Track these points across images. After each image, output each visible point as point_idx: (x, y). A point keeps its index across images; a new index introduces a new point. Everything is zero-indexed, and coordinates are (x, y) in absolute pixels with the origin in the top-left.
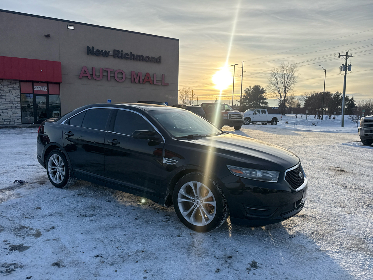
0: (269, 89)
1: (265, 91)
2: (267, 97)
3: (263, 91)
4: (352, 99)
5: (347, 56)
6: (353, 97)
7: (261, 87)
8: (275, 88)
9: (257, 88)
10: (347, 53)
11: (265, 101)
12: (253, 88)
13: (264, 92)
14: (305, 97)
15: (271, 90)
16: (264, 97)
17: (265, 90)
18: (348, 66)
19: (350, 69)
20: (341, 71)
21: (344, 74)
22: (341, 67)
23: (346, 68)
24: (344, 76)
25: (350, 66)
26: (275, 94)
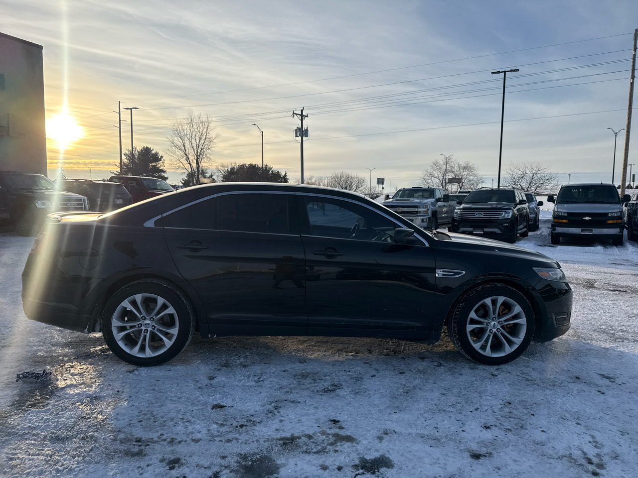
0: (171, 154)
1: (162, 157)
2: (165, 169)
3: (156, 158)
4: (285, 176)
5: (302, 117)
6: (286, 173)
7: (153, 150)
8: (181, 153)
9: (147, 151)
10: (302, 111)
11: (163, 174)
12: (139, 150)
13: (160, 160)
14: (222, 171)
15: (174, 156)
16: (160, 168)
17: (161, 155)
18: (304, 130)
19: (307, 136)
20: (296, 136)
21: (301, 142)
22: (296, 130)
23: (302, 132)
24: (300, 144)
25: (307, 130)
26: (181, 164)
